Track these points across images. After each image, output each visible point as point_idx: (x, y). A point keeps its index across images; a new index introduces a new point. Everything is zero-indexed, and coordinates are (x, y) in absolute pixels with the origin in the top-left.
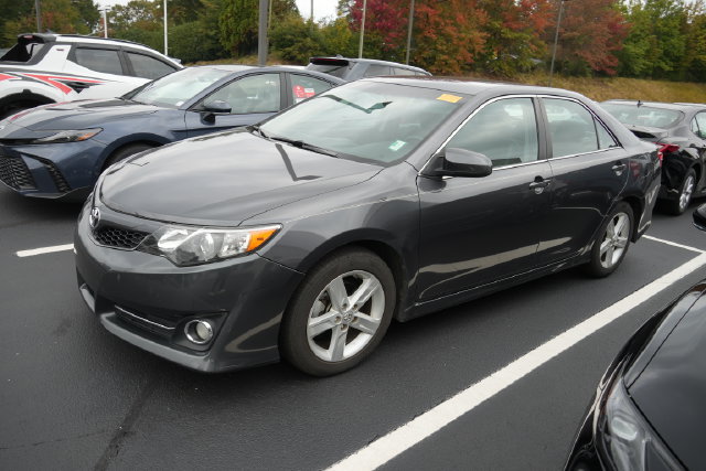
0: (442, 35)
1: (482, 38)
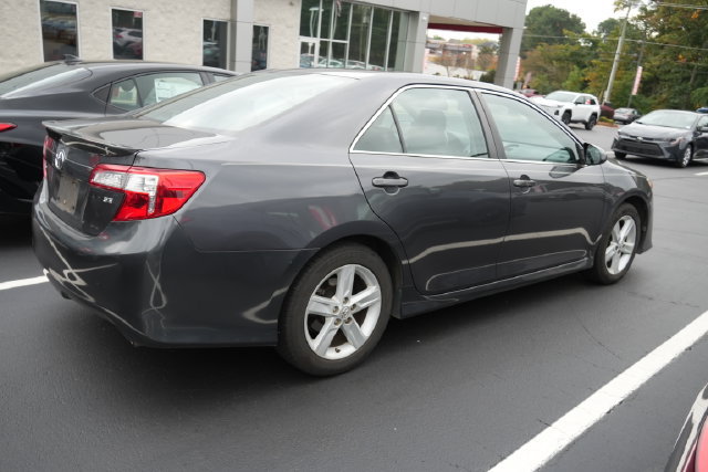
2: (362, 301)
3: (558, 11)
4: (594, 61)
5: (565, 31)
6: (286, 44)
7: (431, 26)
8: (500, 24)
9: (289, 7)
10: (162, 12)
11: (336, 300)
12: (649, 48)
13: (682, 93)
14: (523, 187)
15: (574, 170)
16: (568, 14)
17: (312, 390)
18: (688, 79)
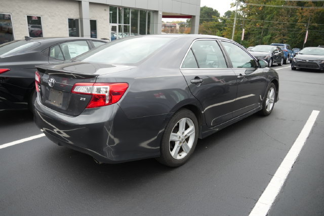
2: (188, 133)
3: (209, 8)
4: (225, 28)
5: (213, 16)
6: (104, 27)
7: (164, 17)
8: (190, 14)
9: (104, 11)
10: (49, 16)
11: (179, 133)
12: (245, 21)
13: (259, 38)
14: (240, 79)
15: (254, 71)
16: (213, 9)
17: (173, 173)
18: (261, 33)
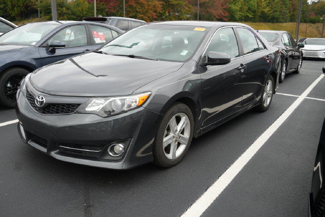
0: (139, 3)
1: (161, 4)
